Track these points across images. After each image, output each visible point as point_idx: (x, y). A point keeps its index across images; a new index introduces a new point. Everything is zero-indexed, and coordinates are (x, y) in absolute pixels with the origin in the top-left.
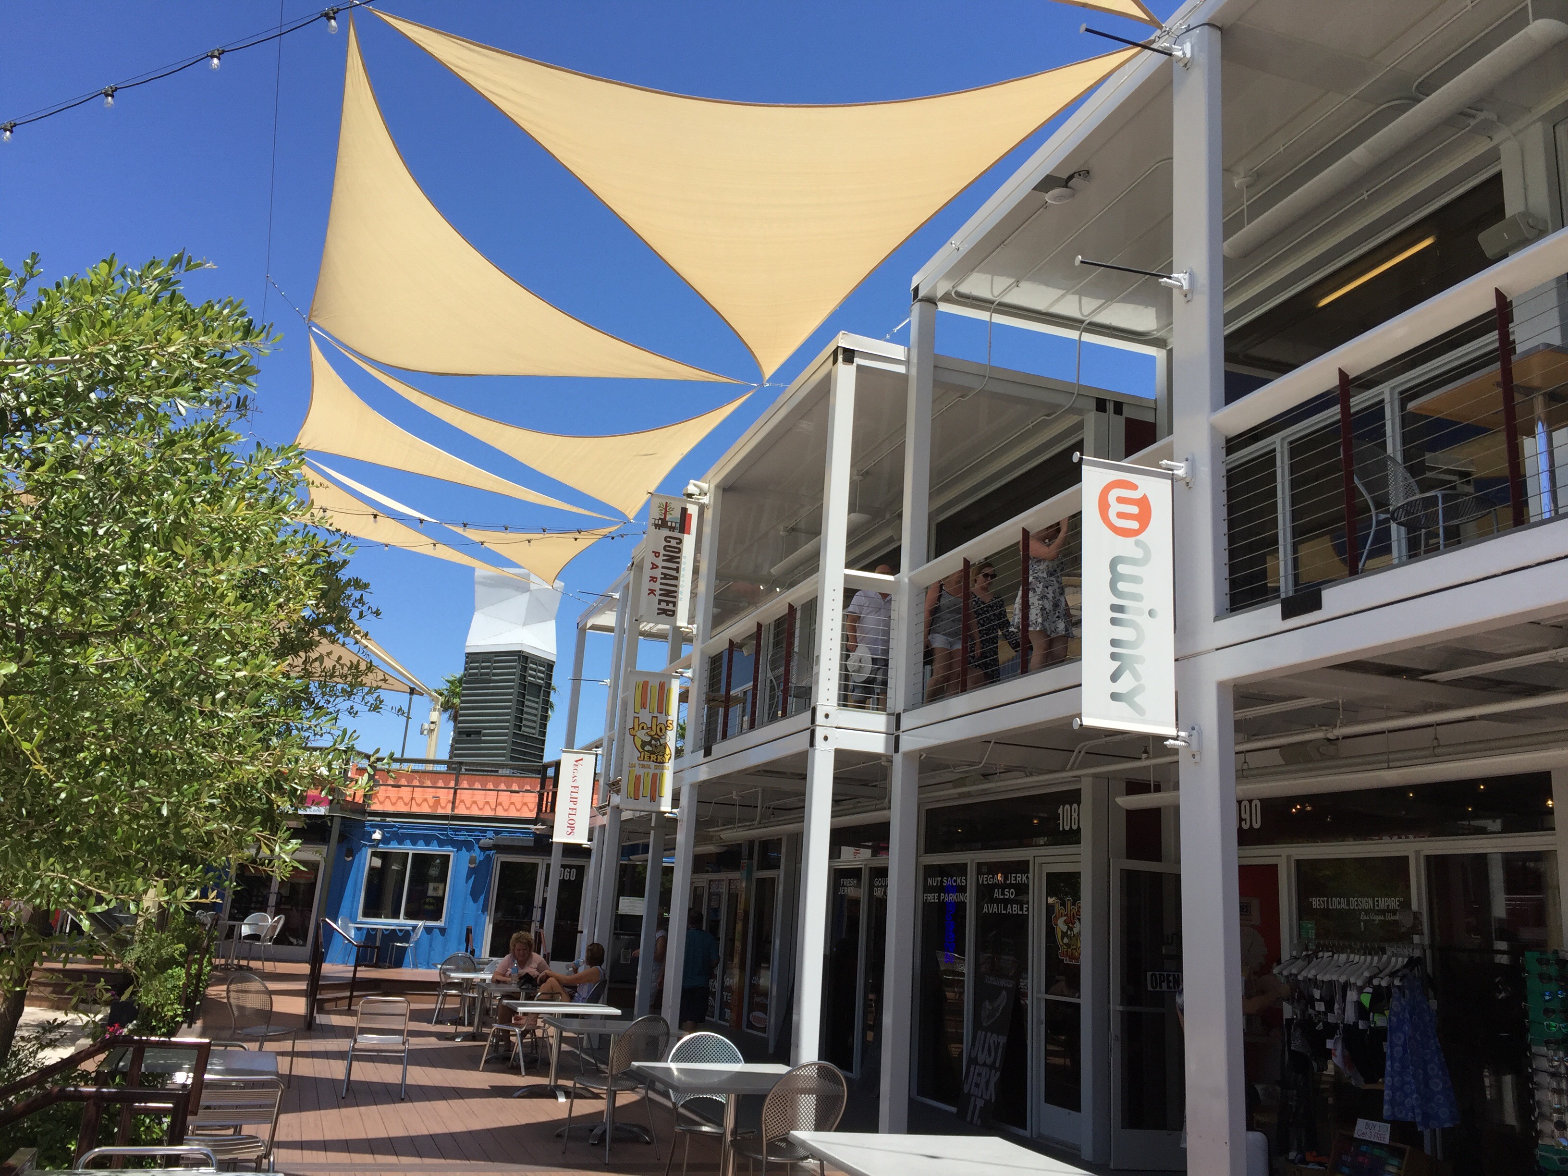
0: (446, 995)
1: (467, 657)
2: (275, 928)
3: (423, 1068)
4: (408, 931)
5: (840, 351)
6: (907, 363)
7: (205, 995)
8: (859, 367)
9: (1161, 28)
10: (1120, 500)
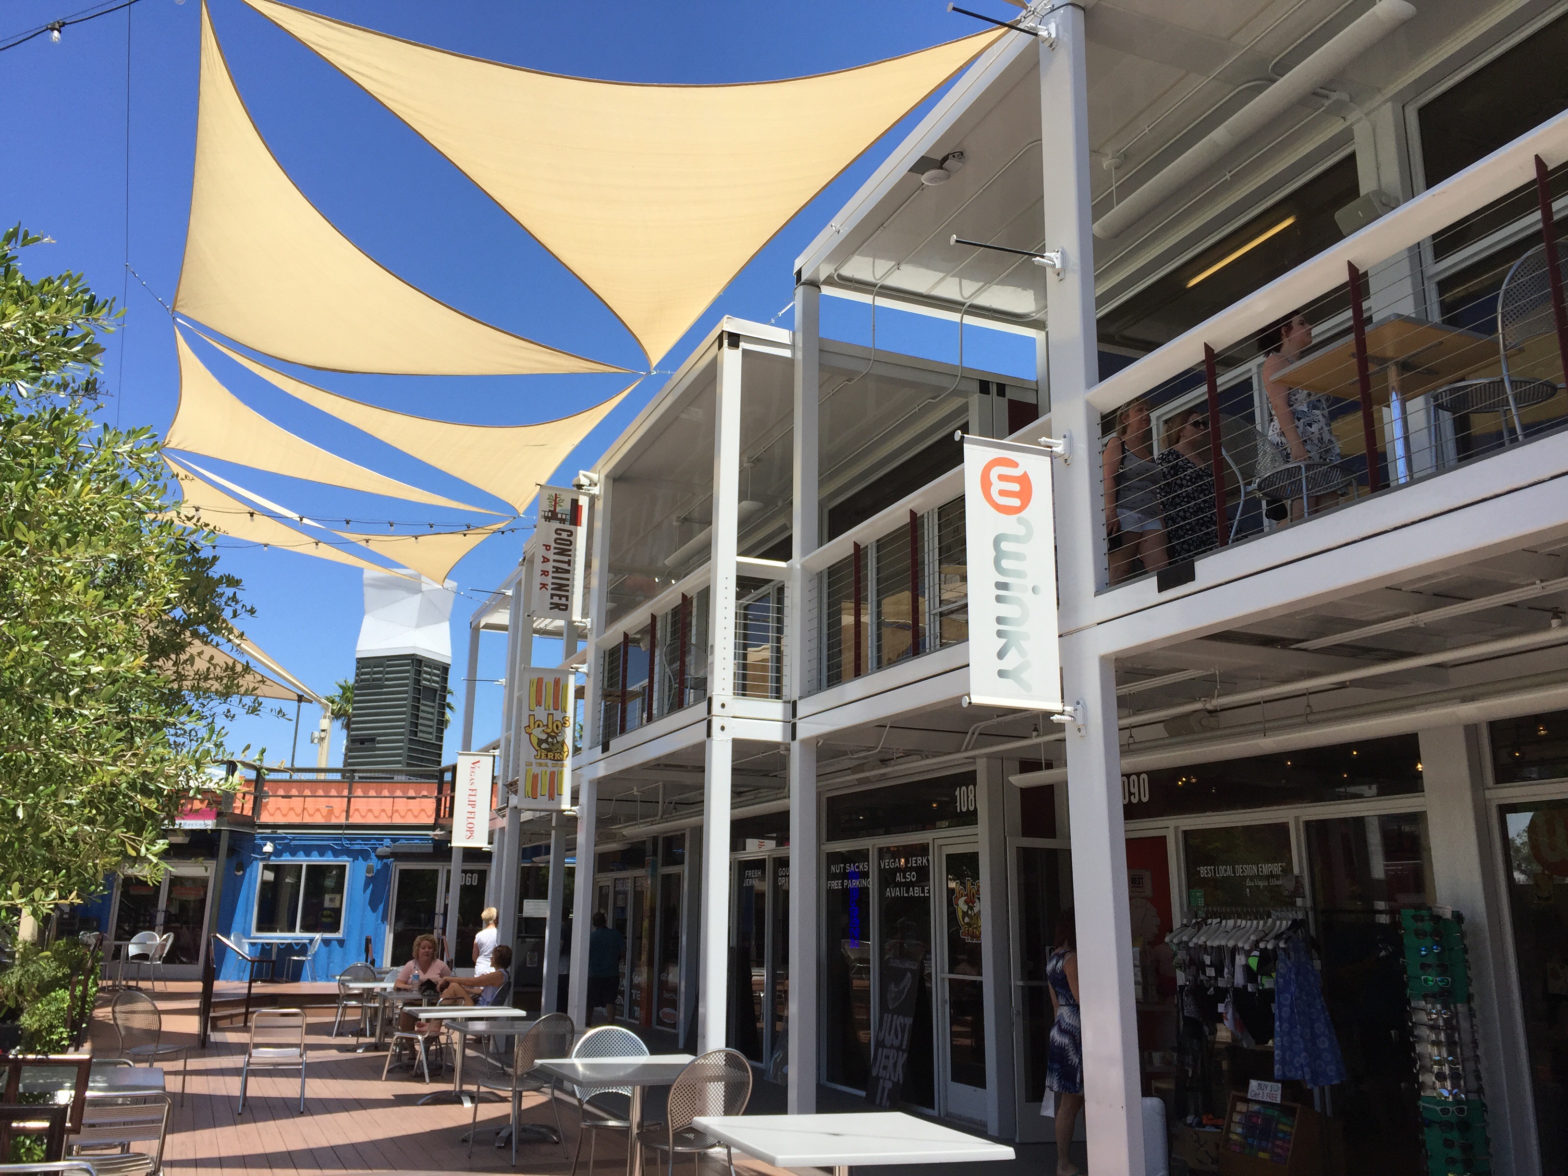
0: (346, 1007)
1: (358, 663)
2: (164, 946)
3: (324, 1080)
4: (304, 945)
5: (725, 336)
6: (793, 347)
7: (91, 1018)
8: (745, 352)
9: (1026, 8)
10: (1002, 478)
